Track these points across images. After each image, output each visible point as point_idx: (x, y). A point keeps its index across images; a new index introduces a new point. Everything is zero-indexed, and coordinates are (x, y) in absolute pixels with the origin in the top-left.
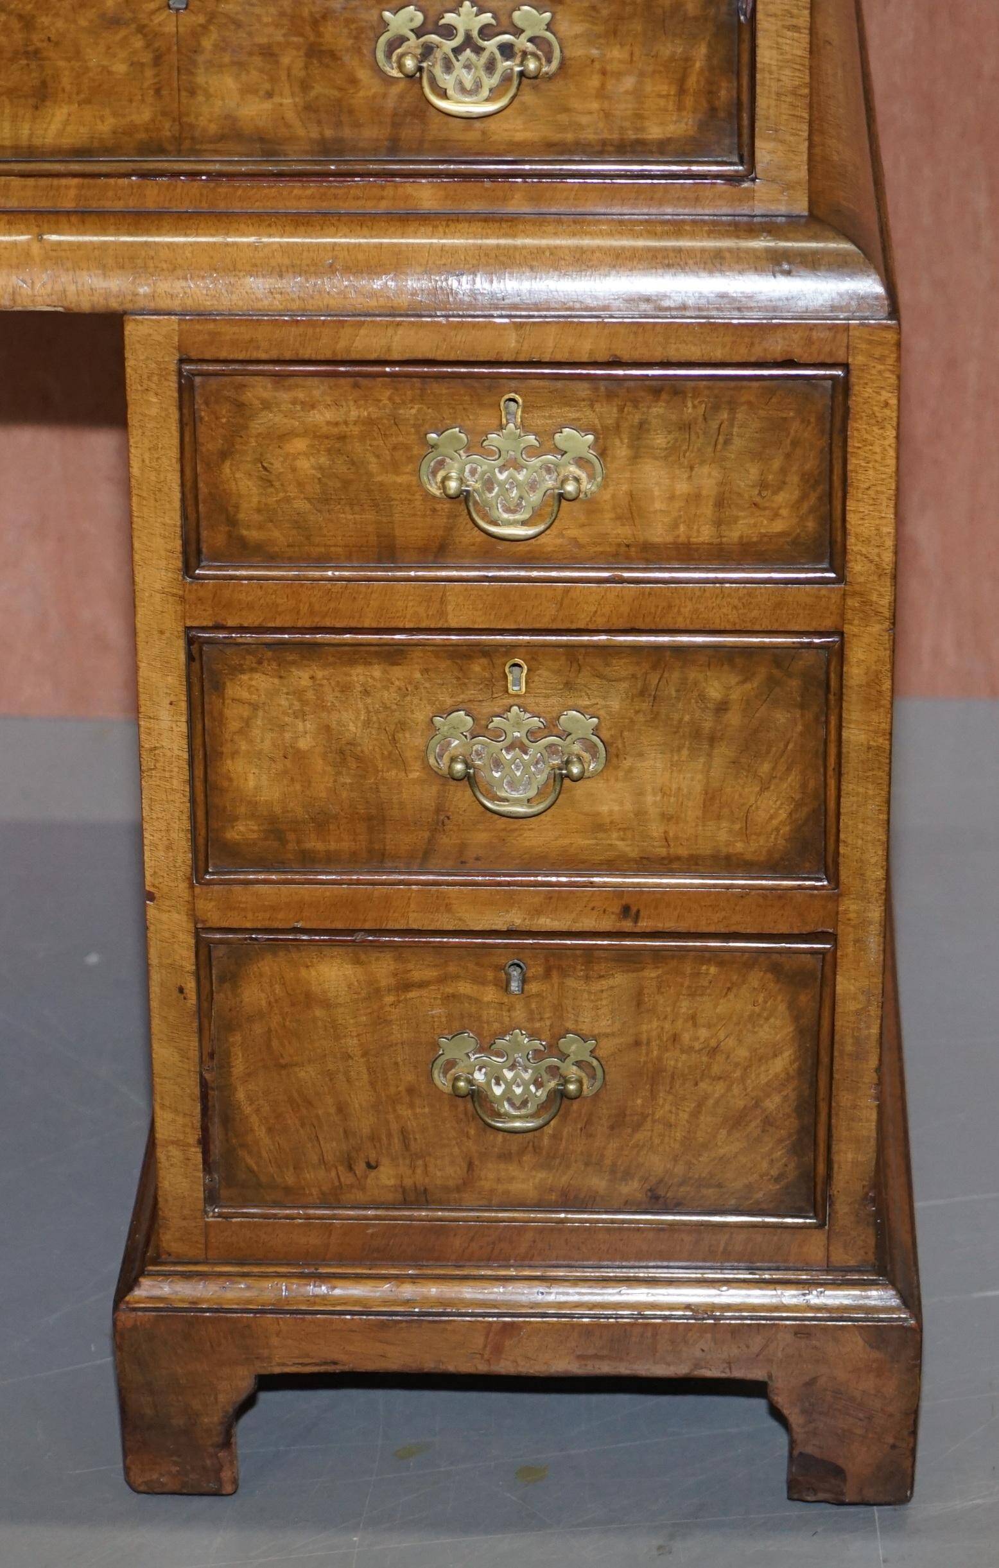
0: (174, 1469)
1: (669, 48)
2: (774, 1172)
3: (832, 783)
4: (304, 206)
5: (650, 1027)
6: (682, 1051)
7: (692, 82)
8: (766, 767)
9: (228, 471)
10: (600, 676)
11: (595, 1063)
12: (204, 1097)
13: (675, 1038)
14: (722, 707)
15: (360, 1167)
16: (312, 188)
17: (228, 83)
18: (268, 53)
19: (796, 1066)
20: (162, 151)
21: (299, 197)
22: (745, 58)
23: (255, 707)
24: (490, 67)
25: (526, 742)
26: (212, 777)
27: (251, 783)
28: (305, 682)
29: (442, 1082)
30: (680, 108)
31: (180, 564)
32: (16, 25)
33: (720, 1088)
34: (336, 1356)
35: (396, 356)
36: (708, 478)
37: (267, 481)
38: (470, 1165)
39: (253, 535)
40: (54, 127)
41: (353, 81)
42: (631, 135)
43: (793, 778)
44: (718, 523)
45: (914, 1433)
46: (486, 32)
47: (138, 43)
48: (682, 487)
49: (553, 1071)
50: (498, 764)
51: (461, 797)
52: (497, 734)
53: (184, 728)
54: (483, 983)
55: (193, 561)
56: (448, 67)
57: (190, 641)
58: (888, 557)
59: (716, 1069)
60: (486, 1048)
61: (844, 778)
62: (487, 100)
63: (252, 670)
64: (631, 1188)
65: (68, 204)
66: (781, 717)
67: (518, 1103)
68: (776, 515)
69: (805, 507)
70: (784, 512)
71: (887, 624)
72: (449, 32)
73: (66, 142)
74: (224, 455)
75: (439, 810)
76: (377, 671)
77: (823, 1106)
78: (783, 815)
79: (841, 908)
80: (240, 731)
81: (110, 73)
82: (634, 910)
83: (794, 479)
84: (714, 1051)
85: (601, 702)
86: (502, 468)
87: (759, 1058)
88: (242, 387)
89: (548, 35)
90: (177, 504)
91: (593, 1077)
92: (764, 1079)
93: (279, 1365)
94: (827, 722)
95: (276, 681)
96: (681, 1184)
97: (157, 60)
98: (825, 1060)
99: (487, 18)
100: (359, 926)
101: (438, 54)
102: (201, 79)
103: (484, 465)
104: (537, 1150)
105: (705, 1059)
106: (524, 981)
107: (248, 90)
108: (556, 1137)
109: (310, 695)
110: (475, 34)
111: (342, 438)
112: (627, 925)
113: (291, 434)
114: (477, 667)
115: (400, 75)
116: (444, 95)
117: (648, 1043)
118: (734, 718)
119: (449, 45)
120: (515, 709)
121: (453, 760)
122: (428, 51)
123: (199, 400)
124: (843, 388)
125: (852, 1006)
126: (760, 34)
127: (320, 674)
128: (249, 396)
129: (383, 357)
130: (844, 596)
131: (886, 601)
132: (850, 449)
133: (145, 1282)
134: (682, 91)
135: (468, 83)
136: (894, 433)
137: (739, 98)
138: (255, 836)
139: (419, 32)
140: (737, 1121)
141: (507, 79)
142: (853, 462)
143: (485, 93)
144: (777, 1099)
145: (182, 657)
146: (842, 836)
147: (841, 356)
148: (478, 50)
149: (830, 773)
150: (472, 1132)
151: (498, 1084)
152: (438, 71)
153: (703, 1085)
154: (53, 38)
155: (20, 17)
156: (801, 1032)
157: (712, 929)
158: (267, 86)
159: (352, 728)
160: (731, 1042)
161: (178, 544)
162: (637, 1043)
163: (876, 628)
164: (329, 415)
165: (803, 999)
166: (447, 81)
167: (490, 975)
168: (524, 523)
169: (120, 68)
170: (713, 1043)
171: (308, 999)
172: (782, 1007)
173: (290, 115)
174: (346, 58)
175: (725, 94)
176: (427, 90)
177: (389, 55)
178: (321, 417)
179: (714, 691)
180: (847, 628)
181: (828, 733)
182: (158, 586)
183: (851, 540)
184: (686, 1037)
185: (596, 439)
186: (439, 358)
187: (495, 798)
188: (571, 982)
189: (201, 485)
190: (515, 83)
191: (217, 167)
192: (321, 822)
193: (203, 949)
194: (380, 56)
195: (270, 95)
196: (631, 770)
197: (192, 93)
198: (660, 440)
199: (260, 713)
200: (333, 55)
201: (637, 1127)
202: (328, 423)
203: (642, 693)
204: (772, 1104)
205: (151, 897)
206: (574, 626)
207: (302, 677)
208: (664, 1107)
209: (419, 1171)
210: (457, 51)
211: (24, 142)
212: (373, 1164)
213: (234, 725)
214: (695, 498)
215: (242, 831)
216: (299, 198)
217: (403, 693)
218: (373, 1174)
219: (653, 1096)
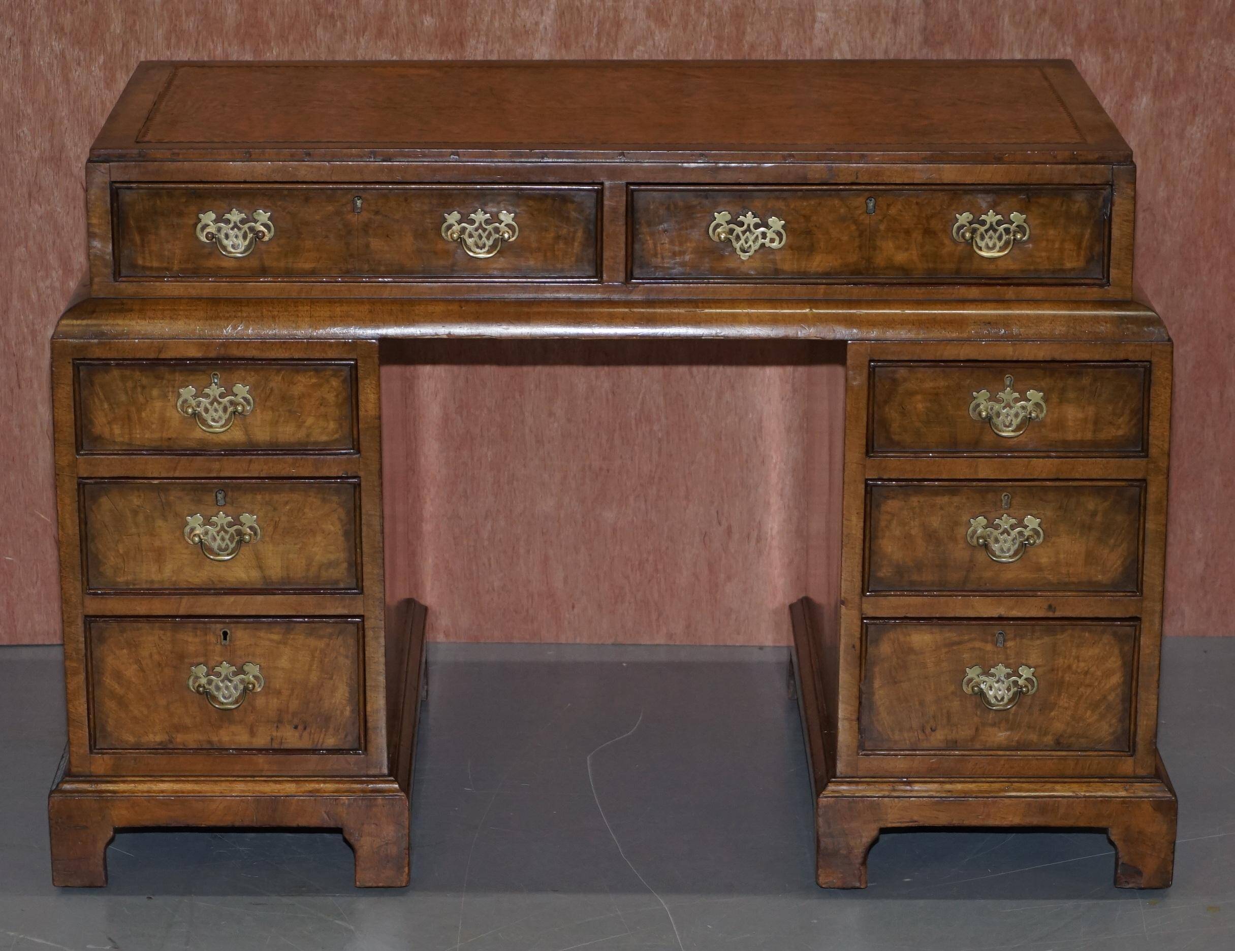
0: (841, 875)
1: (1074, 230)
2: (1111, 731)
3: (1141, 548)
4: (921, 297)
5: (1060, 661)
6: (1072, 674)
7: (1084, 244)
8: (1112, 541)
9: (887, 409)
10: (1041, 500)
11: (1034, 679)
12: (860, 698)
13: (1069, 667)
14: (1094, 514)
15: (928, 730)
16: (923, 289)
17: (890, 244)
18: (908, 232)
19: (1122, 679)
20: (860, 273)
21: (918, 292)
22: (1107, 233)
23: (893, 515)
24: (1000, 238)
25: (1009, 529)
26: (873, 548)
27: (890, 550)
28: (915, 504)
29: (967, 690)
30: (1078, 255)
31: (864, 450)
32: (802, 220)
33: (1089, 691)
34: (915, 818)
35: (962, 359)
36: (1091, 411)
37: (904, 413)
38: (977, 729)
39: (896, 438)
40: (815, 264)
41: (943, 244)
42: (1059, 267)
43: (1125, 545)
44: (1095, 431)
45: (1173, 853)
46: (999, 223)
47: (853, 227)
48: (1080, 415)
49: (1015, 683)
50: (997, 541)
51: (981, 556)
52: (997, 527)
53: (862, 524)
54: (987, 642)
55: (870, 449)
56: (982, 238)
57: (867, 485)
58: (1166, 446)
59: (1087, 681)
60: (986, 673)
61: (1146, 547)
62: (999, 252)
63: (893, 498)
64: (1049, 739)
65: (820, 297)
66: (1119, 518)
67: (999, 699)
68: (1119, 428)
69: (1133, 423)
70: (1122, 426)
71: (1166, 476)
72: (983, 223)
73: (820, 270)
74: (886, 402)
75: (971, 561)
76: (946, 499)
77: (1133, 698)
78: (1119, 562)
79: (1144, 605)
80: (887, 527)
81: (840, 240)
82: (1053, 607)
83: (1127, 412)
84: (1086, 673)
85: (1042, 512)
86: (1004, 408)
87: (1108, 674)
88: (894, 372)
89: (1025, 225)
90: (865, 424)
91: (1033, 686)
92: (1108, 686)
93: (891, 823)
94: (1139, 520)
95: (903, 503)
96: (1070, 737)
97: (860, 236)
98: (1135, 676)
99: (999, 217)
100: (934, 616)
101: (979, 232)
102: (878, 243)
103: (997, 407)
104: (1007, 721)
105: (1083, 676)
106: (1005, 641)
107: (898, 248)
108: (1015, 714)
109: (917, 510)
110: (994, 224)
111: (937, 394)
112: (1050, 615)
113: (916, 393)
114: (990, 496)
115: (963, 241)
116: (980, 249)
117: (1058, 670)
118: (1099, 518)
119: (982, 229)
120: (1005, 515)
121: (978, 538)
122: (974, 231)
123: (877, 379)
124: (1148, 372)
125: (1148, 651)
126: (1113, 223)
127: (922, 499)
128: (898, 376)
129: (957, 359)
130: (1147, 464)
131: (1165, 465)
132: (1151, 398)
133: (831, 787)
134: (1079, 248)
135: (991, 245)
136: (1170, 391)
137: (1103, 251)
138: (889, 574)
139: (970, 223)
140: (1095, 706)
141: (1007, 243)
142: (1152, 404)
143: (997, 248)
144: (1113, 695)
145: (863, 491)
146: (1145, 572)
147: (1147, 357)
148: (995, 231)
149: (1140, 543)
150: (978, 713)
151: (991, 690)
152: (978, 240)
153: (1082, 689)
154: (818, 225)
155: (804, 216)
156: (1124, 664)
157: (1087, 616)
158: (906, 246)
159: (935, 525)
160: (1094, 668)
161: (864, 442)
162: (1053, 670)
163: (1161, 478)
164: (931, 384)
165: (1126, 648)
166: (982, 244)
167: (989, 638)
168: (1012, 431)
169: (845, 238)
170: (1086, 669)
171: (911, 650)
172: (1116, 651)
173: (915, 258)
174: (940, 235)
175: (1098, 249)
176: (975, 247)
177: (958, 233)
178: (928, 385)
179: (1091, 506)
180: (1149, 478)
181: (1139, 525)
182: (855, 461)
183: (1151, 438)
184: (1074, 667)
185: (1044, 394)
186: (980, 359)
187: (995, 556)
188: (1024, 641)
189: (876, 416)
190: (1012, 243)
191: (884, 280)
192: (919, 567)
193: (864, 629)
194: (954, 234)
195: (907, 250)
196: (1054, 543)
197: (875, 249)
198: (1071, 395)
199: (896, 518)
200: (935, 233)
201: (1052, 710)
202: (931, 388)
203: (1060, 508)
204: (1111, 698)
205: (843, 603)
206: (1032, 477)
207: (915, 500)
208: (1064, 701)
209: (954, 732)
210: (987, 231)
211: (802, 270)
212: (933, 728)
213: (883, 524)
214: (1085, 420)
215: (885, 572)
216: (918, 294)
217: (958, 508)
218: (933, 734)
219: (1059, 694)
